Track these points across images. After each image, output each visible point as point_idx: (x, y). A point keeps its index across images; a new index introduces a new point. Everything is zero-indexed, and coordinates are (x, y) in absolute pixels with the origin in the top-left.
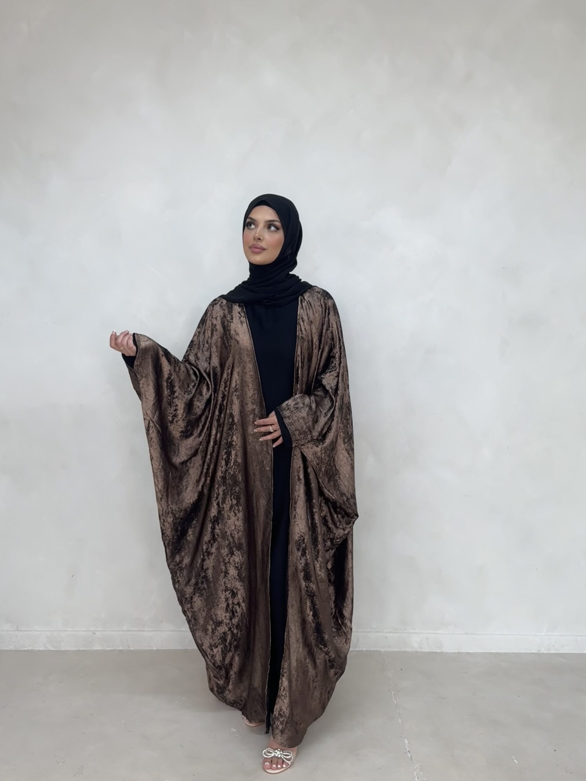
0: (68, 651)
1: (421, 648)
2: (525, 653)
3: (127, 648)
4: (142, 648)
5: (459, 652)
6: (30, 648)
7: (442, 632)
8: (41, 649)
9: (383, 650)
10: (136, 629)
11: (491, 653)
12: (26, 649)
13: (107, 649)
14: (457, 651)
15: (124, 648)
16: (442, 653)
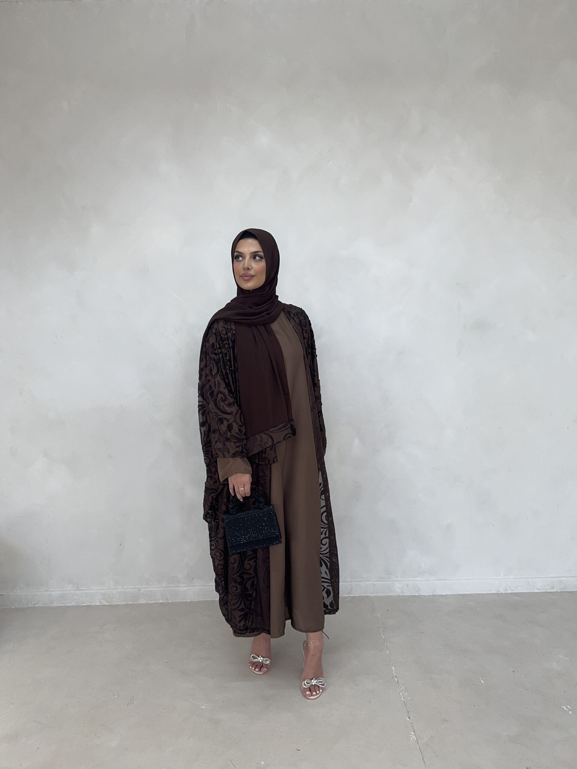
0: (118, 605)
1: (403, 592)
2: (486, 594)
3: (166, 601)
4: (179, 601)
5: (434, 594)
6: (88, 604)
7: (419, 579)
8: (97, 604)
9: (372, 595)
10: (173, 585)
11: (459, 595)
12: (86, 605)
13: (150, 602)
14: (432, 594)
15: (164, 601)
16: (420, 596)
